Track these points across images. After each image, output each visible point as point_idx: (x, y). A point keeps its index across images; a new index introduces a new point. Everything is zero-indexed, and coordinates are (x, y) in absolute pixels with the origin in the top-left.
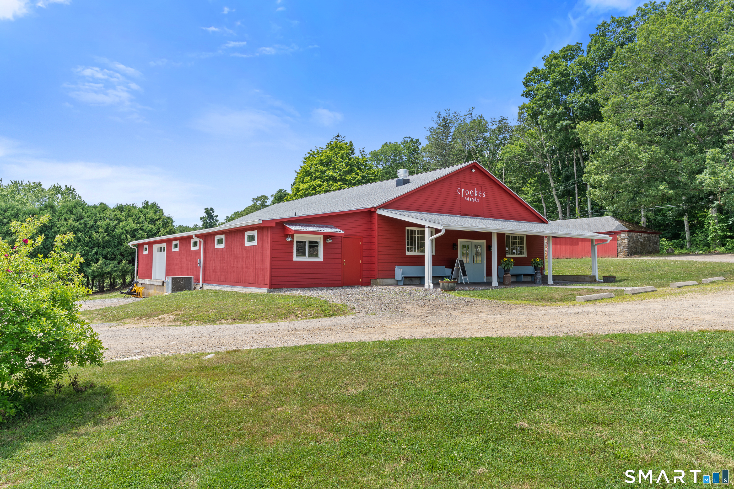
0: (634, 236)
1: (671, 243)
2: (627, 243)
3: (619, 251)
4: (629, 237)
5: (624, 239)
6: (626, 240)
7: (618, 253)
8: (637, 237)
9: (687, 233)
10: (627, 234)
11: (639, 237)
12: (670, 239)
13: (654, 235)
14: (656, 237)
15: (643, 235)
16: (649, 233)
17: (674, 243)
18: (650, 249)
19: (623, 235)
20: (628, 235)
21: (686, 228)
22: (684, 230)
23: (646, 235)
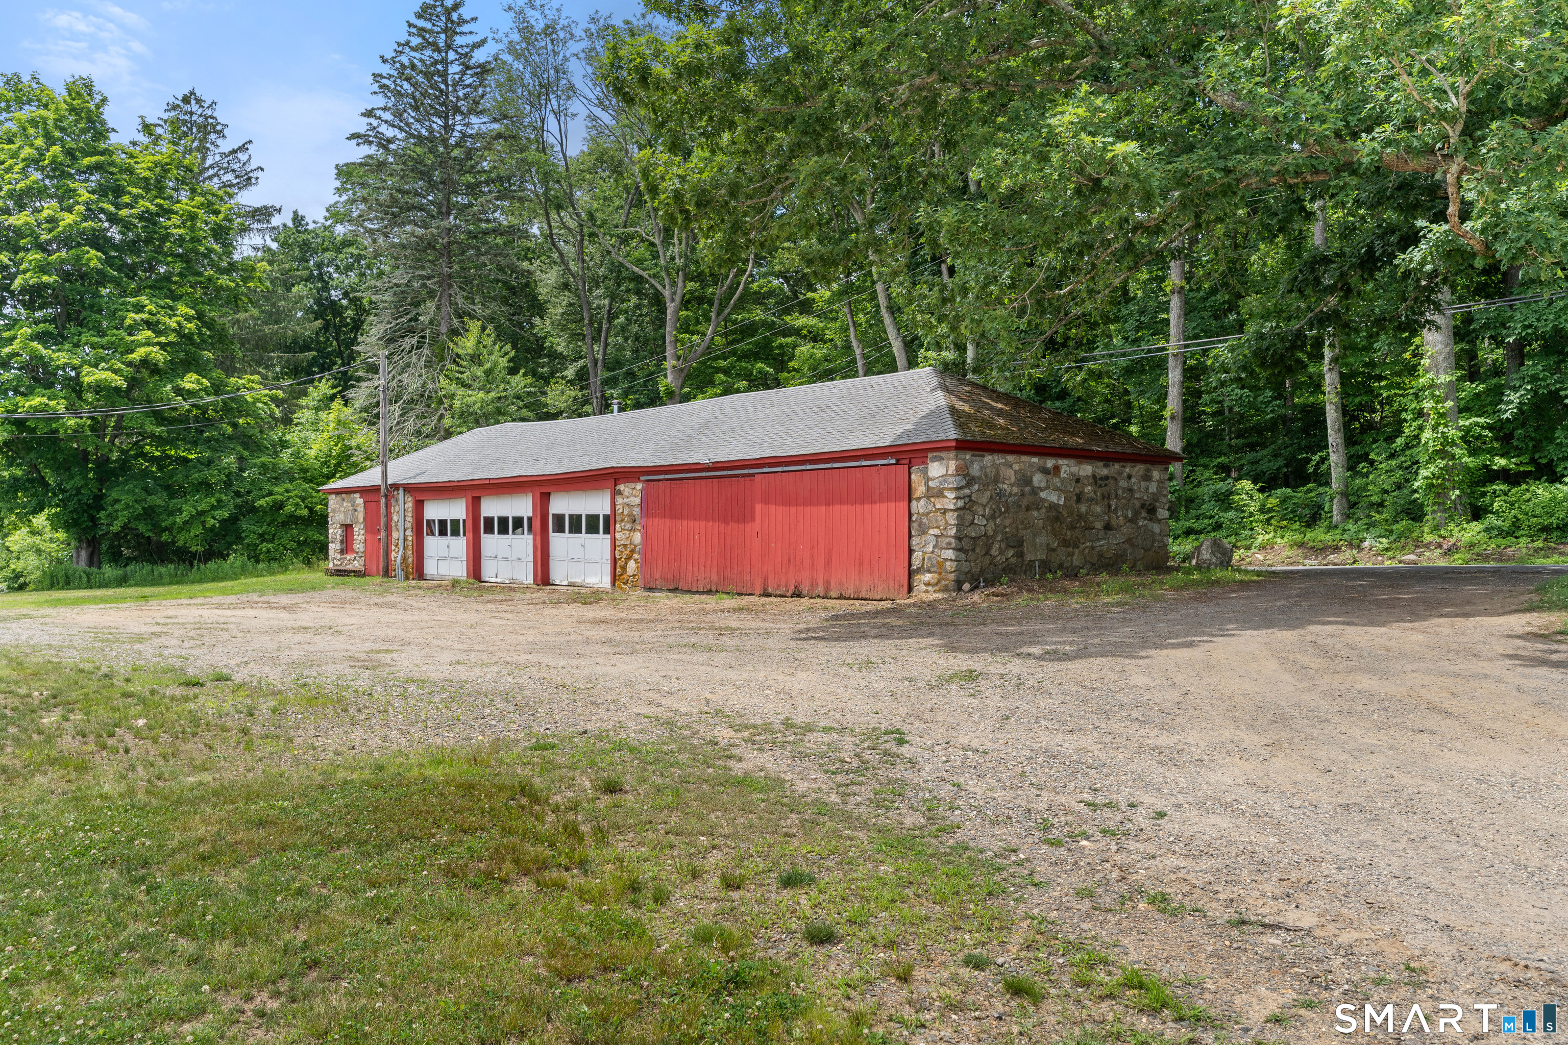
0: (1010, 474)
1: (1272, 502)
2: (952, 518)
3: (916, 562)
4: (971, 481)
5: (940, 494)
6: (949, 500)
7: (911, 574)
8: (1025, 480)
9: (1336, 458)
10: (953, 465)
11: (1038, 479)
12: (1267, 484)
13: (1140, 468)
14: (1147, 478)
15: (1068, 467)
16: (1106, 458)
17: (1283, 501)
18: (1108, 544)
19: (936, 469)
20: (963, 471)
21: (1334, 437)
22: (1323, 445)
23: (1086, 470)
